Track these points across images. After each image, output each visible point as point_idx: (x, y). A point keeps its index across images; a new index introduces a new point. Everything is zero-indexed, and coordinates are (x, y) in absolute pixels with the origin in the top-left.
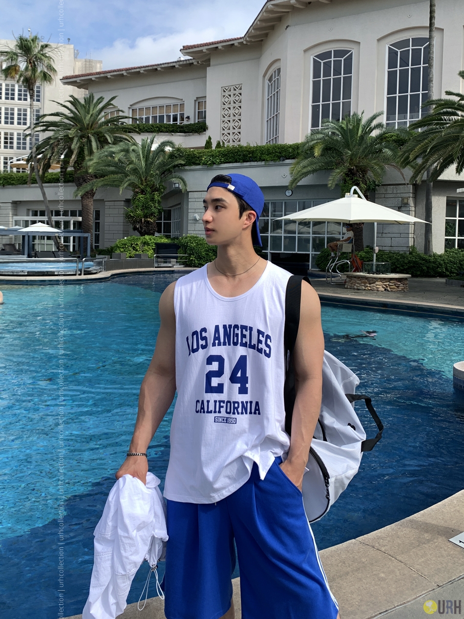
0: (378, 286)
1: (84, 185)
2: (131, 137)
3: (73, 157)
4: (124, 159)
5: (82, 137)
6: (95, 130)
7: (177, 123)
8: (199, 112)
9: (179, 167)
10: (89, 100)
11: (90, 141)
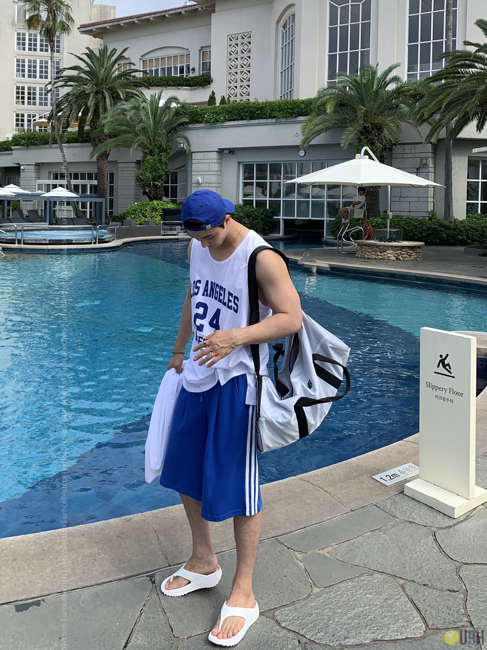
0: (389, 255)
1: (100, 145)
2: (141, 92)
3: (90, 114)
4: (135, 118)
5: (97, 93)
6: (109, 85)
7: (183, 76)
8: (203, 63)
9: (184, 125)
10: (103, 52)
11: (105, 98)
